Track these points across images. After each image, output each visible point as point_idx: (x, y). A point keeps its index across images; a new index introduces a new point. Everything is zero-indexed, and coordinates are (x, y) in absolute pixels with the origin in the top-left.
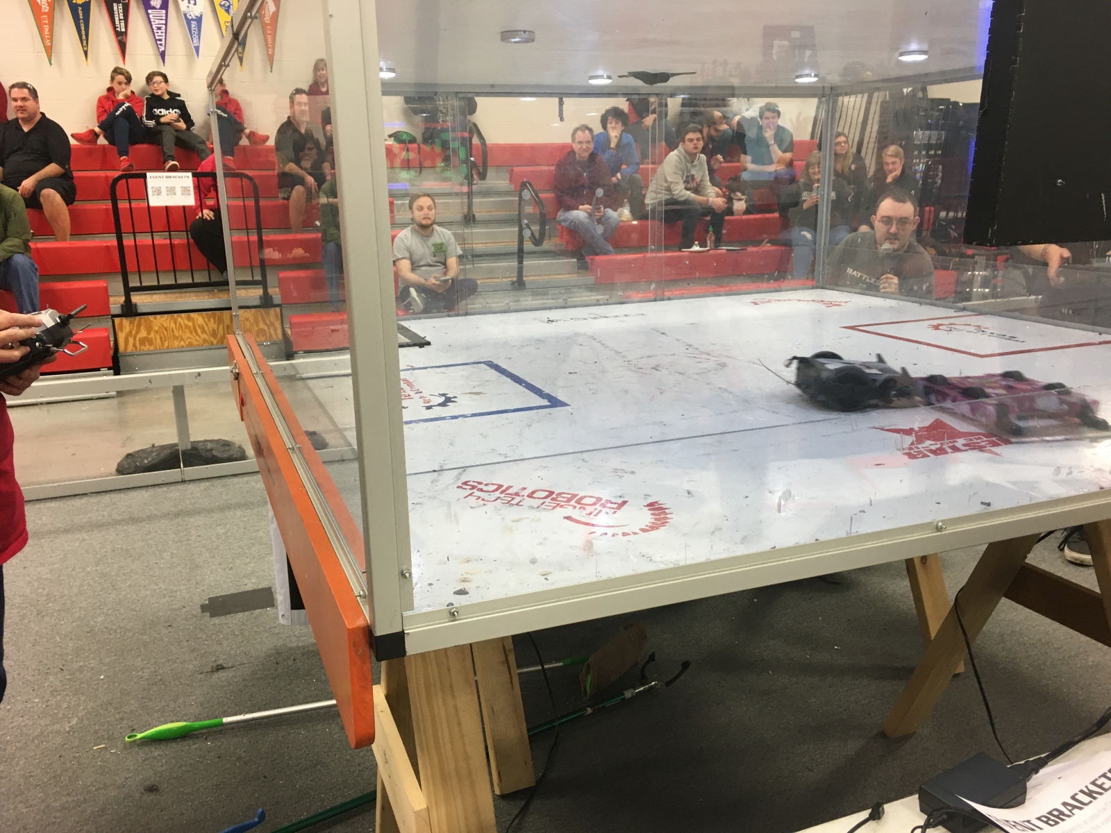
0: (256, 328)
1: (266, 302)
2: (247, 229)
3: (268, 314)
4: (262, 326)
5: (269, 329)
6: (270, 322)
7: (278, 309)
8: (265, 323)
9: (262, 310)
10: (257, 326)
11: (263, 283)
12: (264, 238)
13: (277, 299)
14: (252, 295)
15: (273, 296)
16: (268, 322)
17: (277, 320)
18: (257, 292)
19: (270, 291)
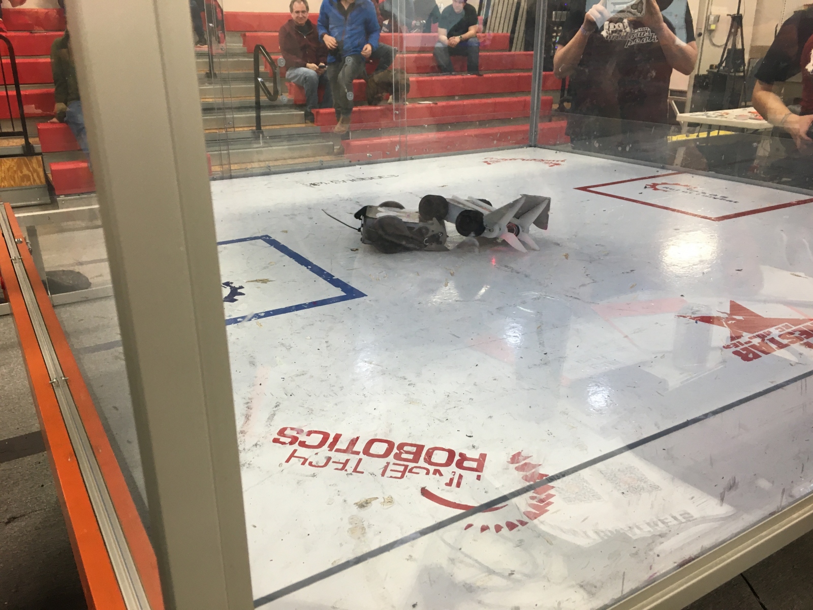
0: (20, 174)
1: (28, 151)
2: (5, 85)
3: (30, 161)
4: (25, 171)
5: (33, 176)
6: (33, 168)
7: (40, 157)
8: (28, 169)
9: (25, 158)
10: (22, 172)
11: (24, 134)
12: (22, 93)
13: (38, 148)
14: (14, 144)
15: (34, 146)
16: (31, 169)
17: (39, 167)
18: (19, 142)
19: (31, 140)
